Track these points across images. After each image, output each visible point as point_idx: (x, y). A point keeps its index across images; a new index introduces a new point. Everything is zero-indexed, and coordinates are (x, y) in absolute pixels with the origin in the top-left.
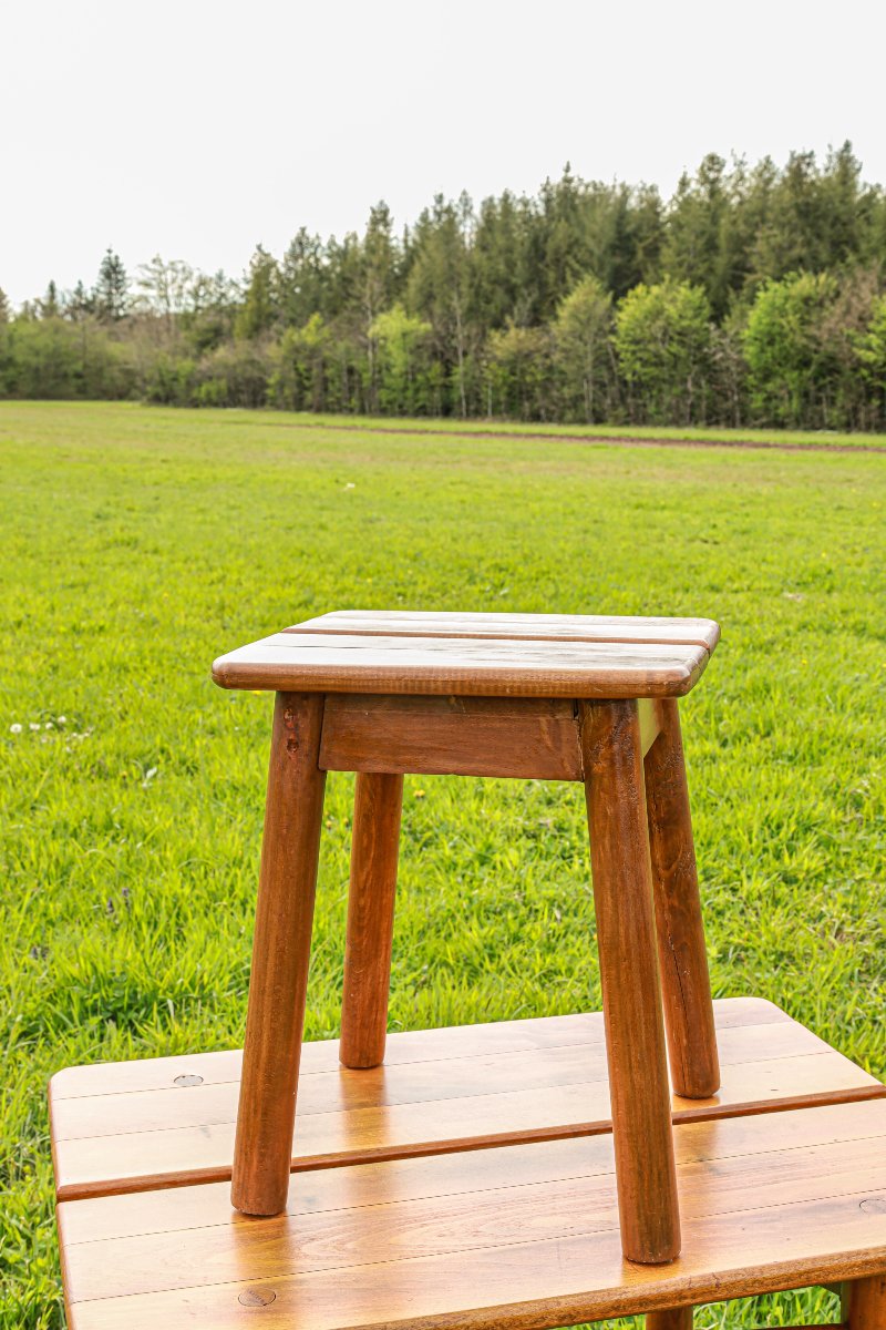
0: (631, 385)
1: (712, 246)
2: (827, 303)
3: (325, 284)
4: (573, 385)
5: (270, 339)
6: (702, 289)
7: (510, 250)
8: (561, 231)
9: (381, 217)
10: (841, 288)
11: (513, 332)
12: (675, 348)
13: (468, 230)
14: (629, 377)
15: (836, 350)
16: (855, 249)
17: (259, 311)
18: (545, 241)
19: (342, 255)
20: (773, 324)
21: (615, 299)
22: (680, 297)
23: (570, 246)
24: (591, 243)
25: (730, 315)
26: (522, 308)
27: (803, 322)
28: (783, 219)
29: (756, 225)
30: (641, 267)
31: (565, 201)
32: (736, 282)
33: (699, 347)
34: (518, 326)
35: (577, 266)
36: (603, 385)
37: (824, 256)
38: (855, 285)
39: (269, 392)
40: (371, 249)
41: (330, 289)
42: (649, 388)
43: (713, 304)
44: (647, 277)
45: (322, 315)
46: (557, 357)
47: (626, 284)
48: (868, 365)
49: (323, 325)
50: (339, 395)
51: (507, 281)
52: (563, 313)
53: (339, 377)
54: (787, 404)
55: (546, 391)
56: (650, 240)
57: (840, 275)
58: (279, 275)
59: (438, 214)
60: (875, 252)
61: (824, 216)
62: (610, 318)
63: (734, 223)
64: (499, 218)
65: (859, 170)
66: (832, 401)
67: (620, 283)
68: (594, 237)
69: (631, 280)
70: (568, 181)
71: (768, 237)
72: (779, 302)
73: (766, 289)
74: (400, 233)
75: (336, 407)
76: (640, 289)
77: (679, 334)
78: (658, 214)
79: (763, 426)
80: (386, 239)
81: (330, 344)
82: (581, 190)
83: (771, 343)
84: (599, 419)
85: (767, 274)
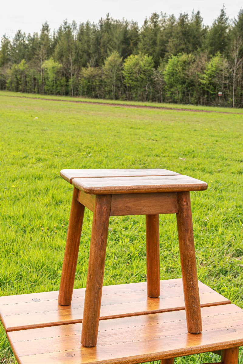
0: (127, 87)
1: (154, 43)
2: (191, 63)
3: (27, 50)
4: (109, 87)
5: (8, 67)
6: (152, 57)
7: (89, 41)
8: (106, 36)
9: (46, 28)
10: (195, 59)
11: (89, 68)
12: (142, 76)
13: (75, 34)
14: (127, 85)
15: (194, 79)
16: (200, 46)
17: (4, 58)
18: (100, 39)
19: (32, 40)
20: (174, 69)
21: (123, 59)
22: (144, 59)
23: (109, 41)
24: (115, 40)
25: (160, 66)
26: (93, 61)
27: (183, 69)
28: (178, 36)
29: (169, 37)
30: (132, 49)
31: (107, 26)
32: (162, 55)
33: (150, 76)
34: (91, 66)
35: (111, 48)
36: (119, 87)
37: (190, 48)
38: (200, 58)
39: (7, 85)
40: (42, 39)
41: (28, 51)
42: (134, 89)
43: (155, 62)
44: (134, 52)
45: (26, 60)
46: (103, 77)
47: (127, 54)
48: (203, 84)
49: (26, 63)
50: (30, 87)
51: (88, 51)
52: (106, 62)
53: (31, 81)
54: (178, 96)
55: (100, 88)
56: (135, 40)
57: (195, 55)
58: (11, 46)
59: (65, 28)
60: (206, 47)
61: (191, 35)
62: (121, 65)
63: (162, 36)
64: (85, 31)
65: (202, 21)
66: (192, 95)
67: (125, 54)
68: (116, 38)
69: (128, 53)
70: (108, 19)
71: (173, 41)
72: (176, 62)
73: (171, 58)
74: (52, 34)
75: (30, 91)
76: (132, 56)
77: (144, 71)
78: (137, 32)
79: (170, 102)
80: (47, 36)
81: (28, 70)
82: (112, 23)
83: (173, 76)
84: (117, 98)
85: (172, 53)
